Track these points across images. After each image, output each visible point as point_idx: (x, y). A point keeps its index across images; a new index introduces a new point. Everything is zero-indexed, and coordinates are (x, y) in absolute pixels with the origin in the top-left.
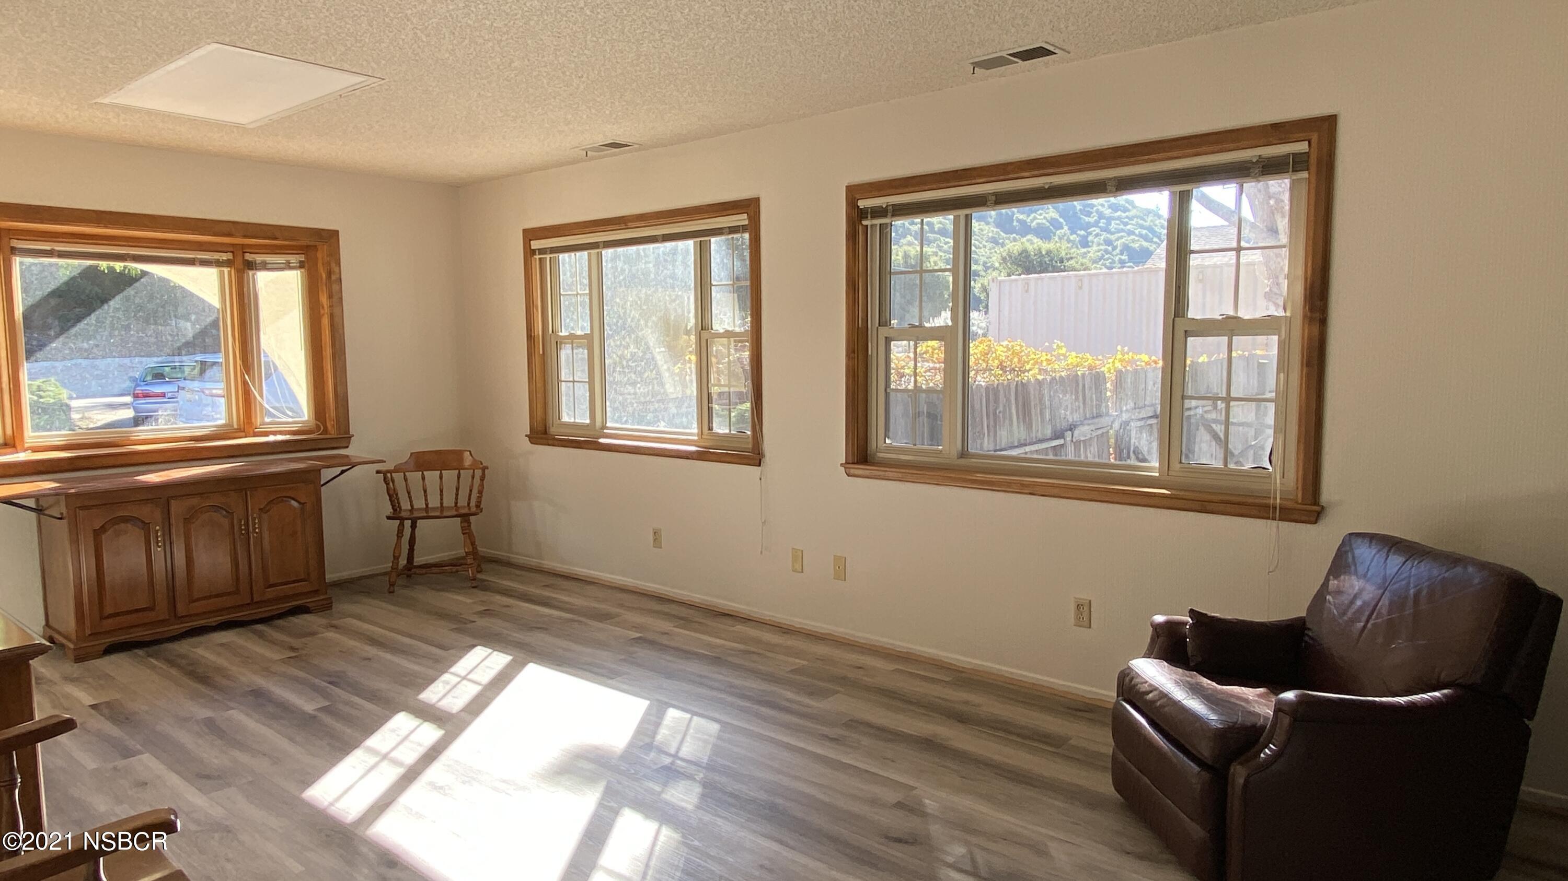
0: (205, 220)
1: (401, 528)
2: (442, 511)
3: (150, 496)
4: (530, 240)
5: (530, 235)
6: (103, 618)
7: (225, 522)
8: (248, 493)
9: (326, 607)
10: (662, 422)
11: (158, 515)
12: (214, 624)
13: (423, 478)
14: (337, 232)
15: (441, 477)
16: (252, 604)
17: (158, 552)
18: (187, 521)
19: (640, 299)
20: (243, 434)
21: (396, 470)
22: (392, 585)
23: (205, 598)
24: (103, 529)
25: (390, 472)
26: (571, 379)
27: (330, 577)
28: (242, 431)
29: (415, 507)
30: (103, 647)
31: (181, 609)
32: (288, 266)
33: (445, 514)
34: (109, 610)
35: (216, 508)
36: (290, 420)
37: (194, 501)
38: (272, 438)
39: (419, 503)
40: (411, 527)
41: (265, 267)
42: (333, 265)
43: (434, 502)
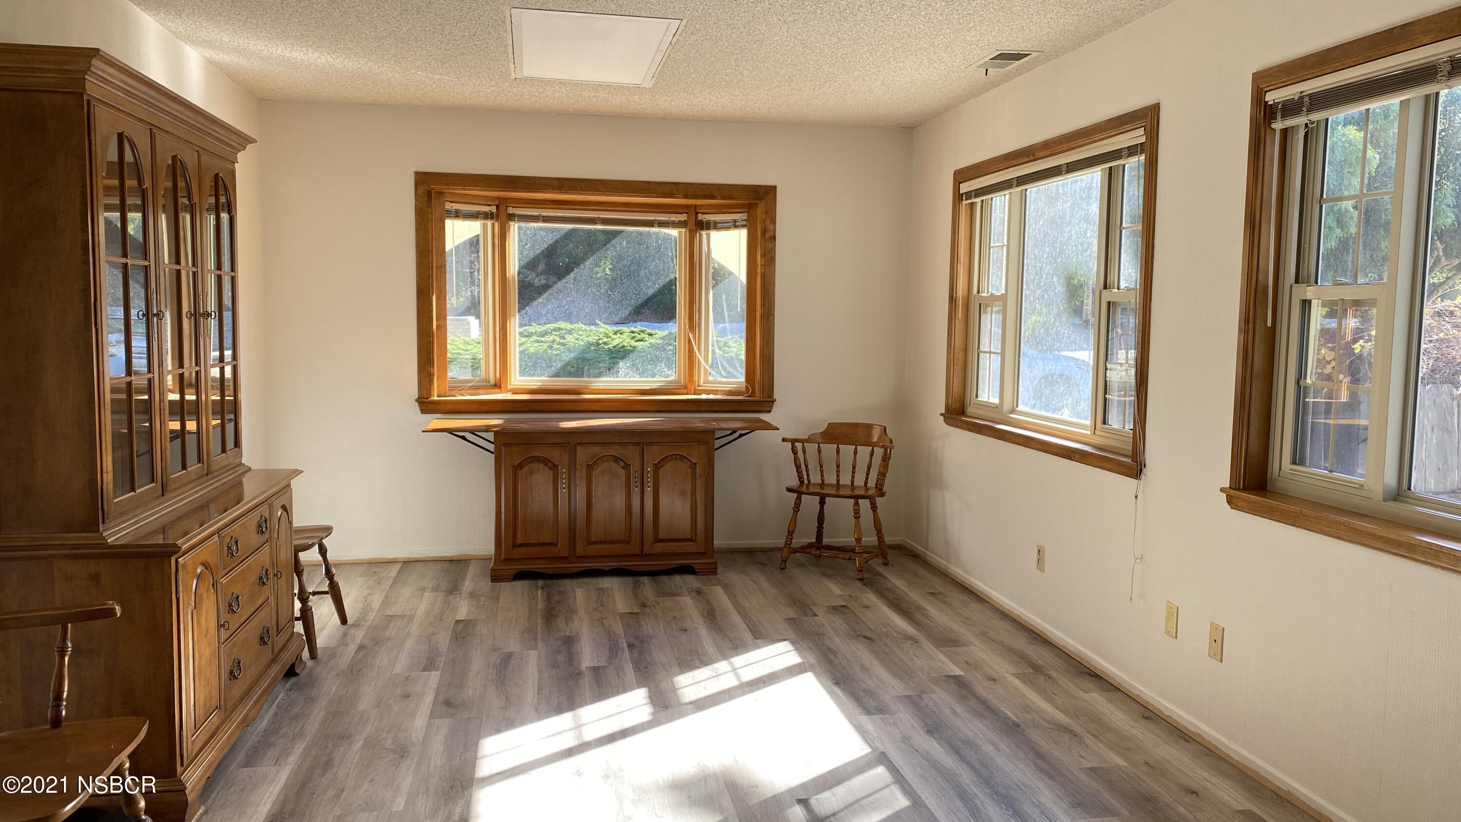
0: (651, 182)
1: (797, 502)
2: (853, 490)
3: (561, 441)
4: (960, 183)
5: (961, 176)
6: (515, 546)
7: (622, 473)
8: (645, 447)
9: (711, 571)
10: (1066, 409)
11: (565, 458)
12: (607, 569)
13: (838, 452)
14: (775, 187)
15: (855, 453)
16: (641, 555)
17: (563, 491)
18: (590, 468)
19: (1055, 248)
20: (685, 391)
21: (809, 440)
22: (784, 561)
23: (601, 542)
24: (520, 466)
25: (803, 441)
26: (988, 350)
27: (719, 542)
28: (685, 389)
29: (826, 482)
30: (514, 572)
31: (580, 550)
32: (735, 225)
33: (841, 493)
34: (520, 541)
35: (616, 459)
36: (724, 380)
37: (597, 449)
38: (704, 396)
39: (831, 479)
40: (820, 503)
41: (716, 226)
42: (768, 222)
43: (846, 480)
